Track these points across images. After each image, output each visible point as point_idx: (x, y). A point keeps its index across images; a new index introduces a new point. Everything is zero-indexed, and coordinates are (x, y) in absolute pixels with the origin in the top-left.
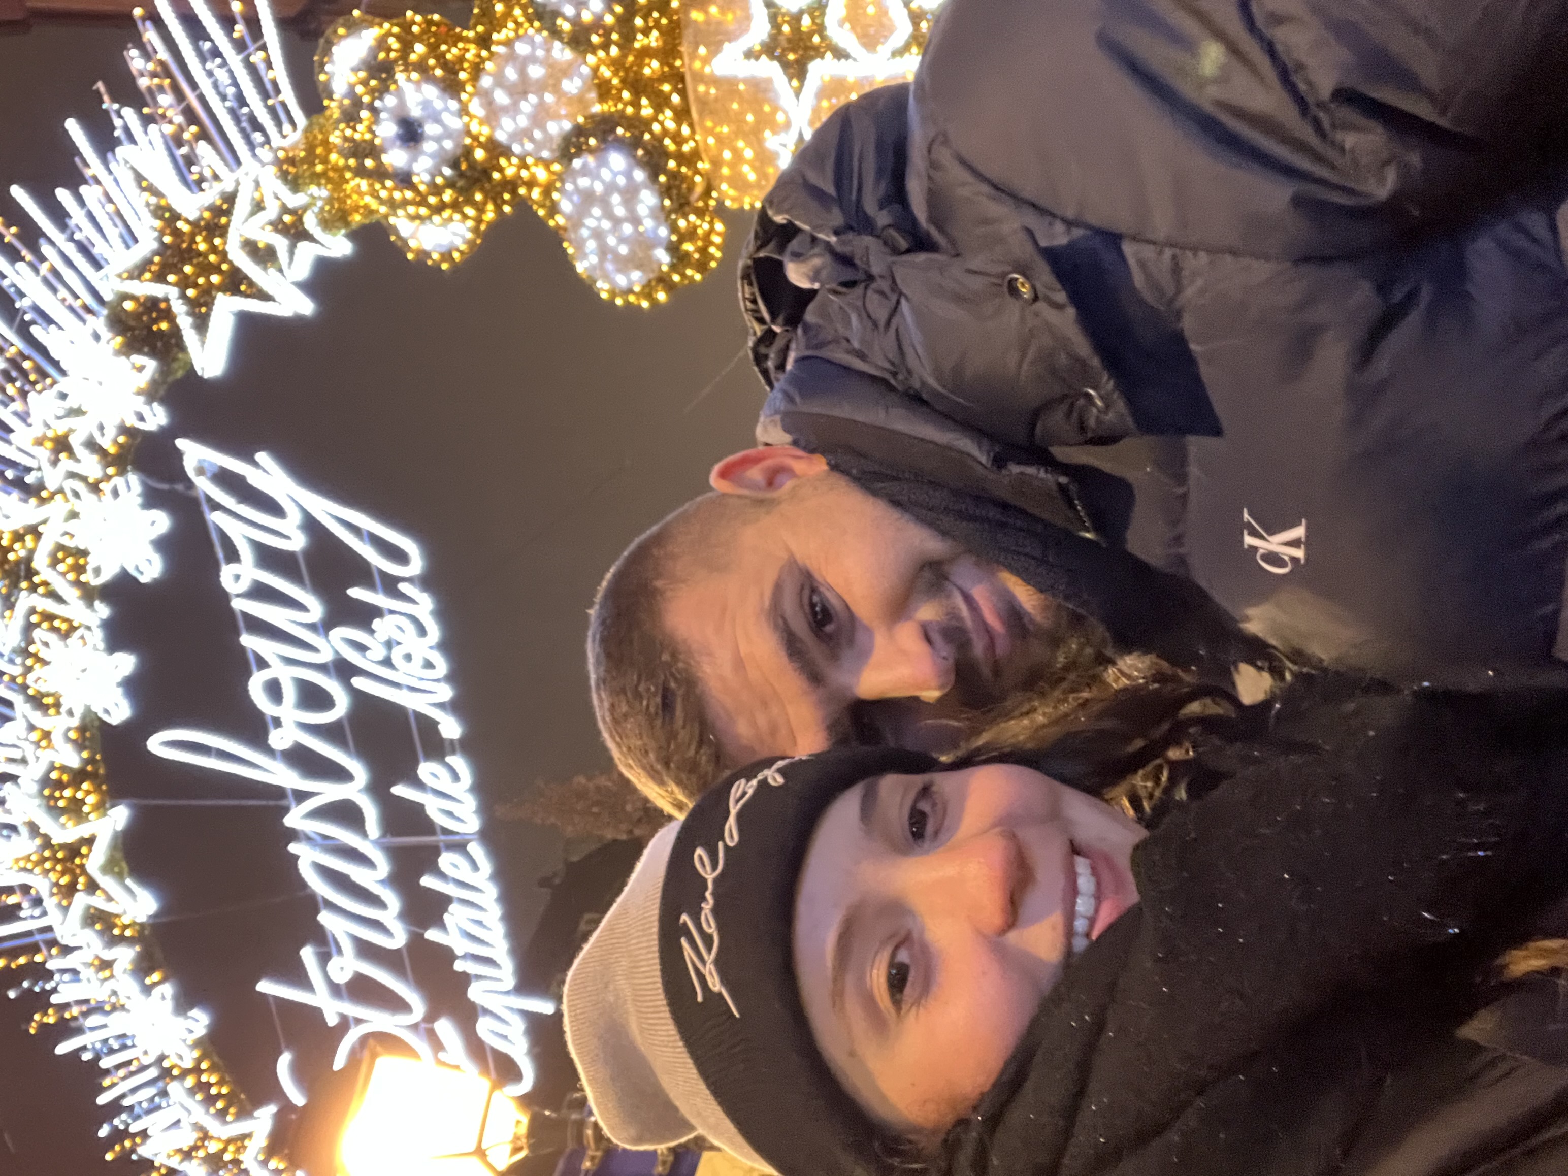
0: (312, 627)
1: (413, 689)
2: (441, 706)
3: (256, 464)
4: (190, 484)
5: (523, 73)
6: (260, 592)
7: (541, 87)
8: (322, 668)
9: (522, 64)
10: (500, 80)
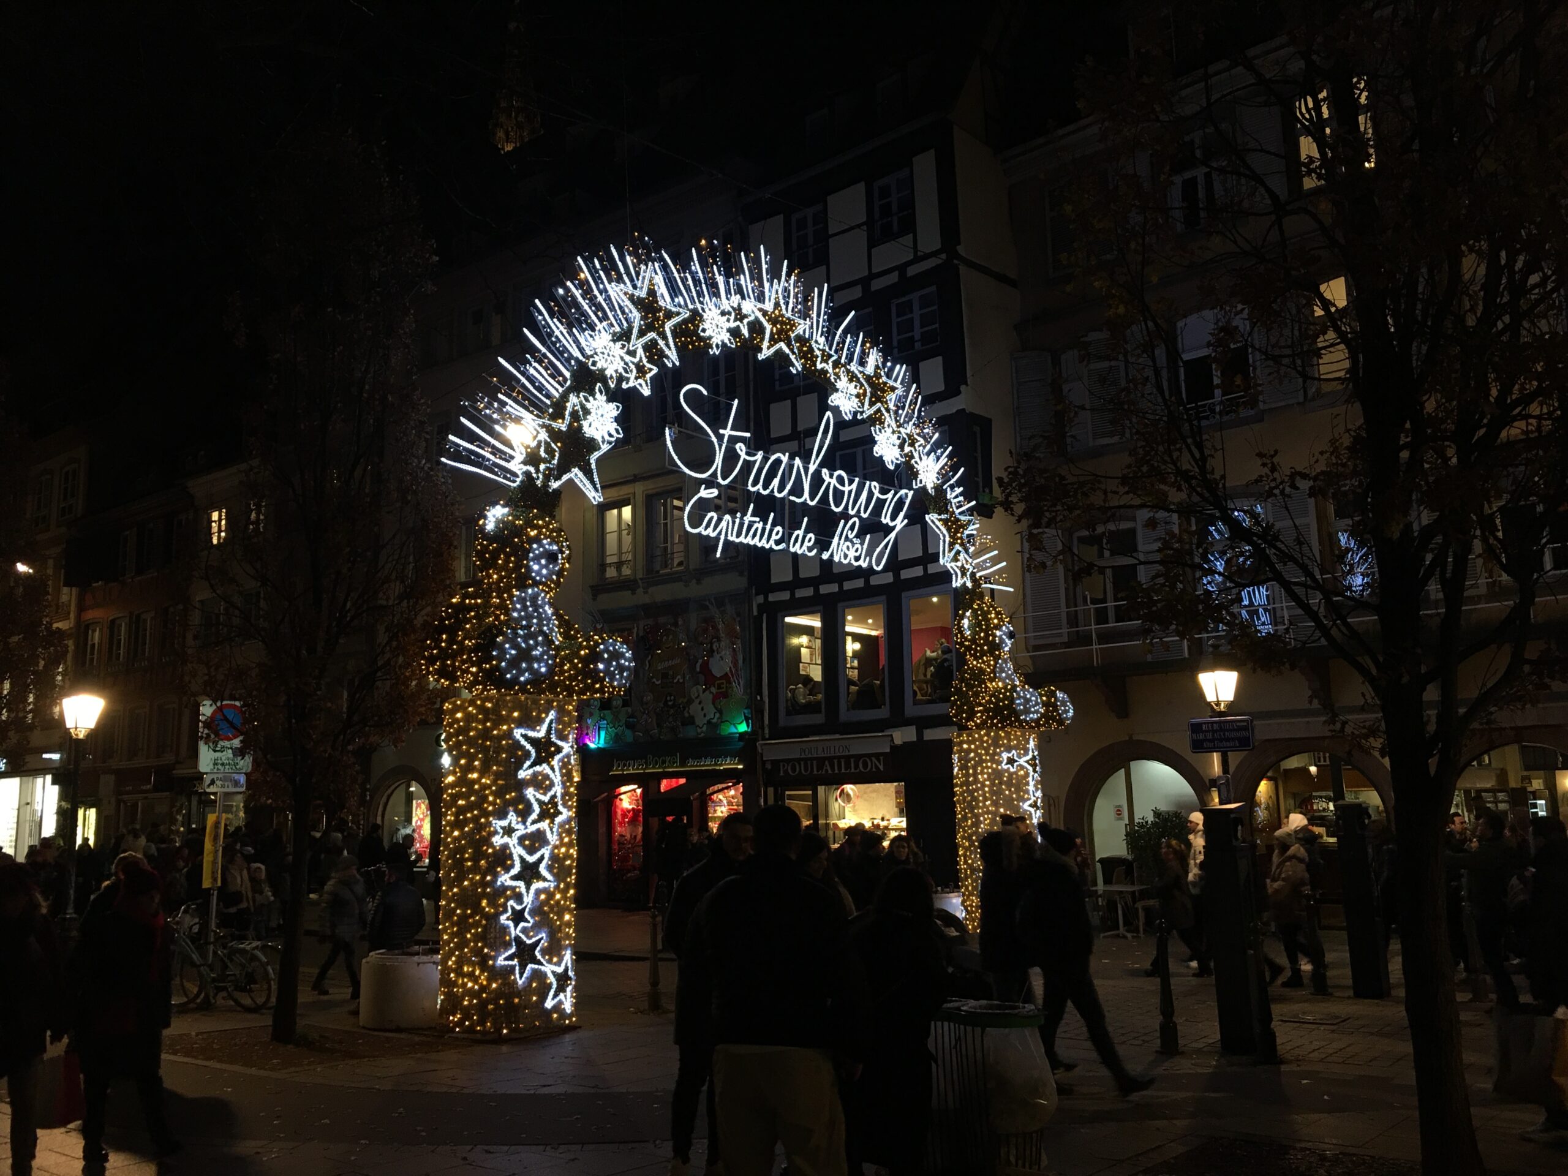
0: (859, 511)
1: (839, 544)
2: (832, 555)
3: (904, 518)
4: (901, 488)
6: (871, 494)
8: (846, 507)
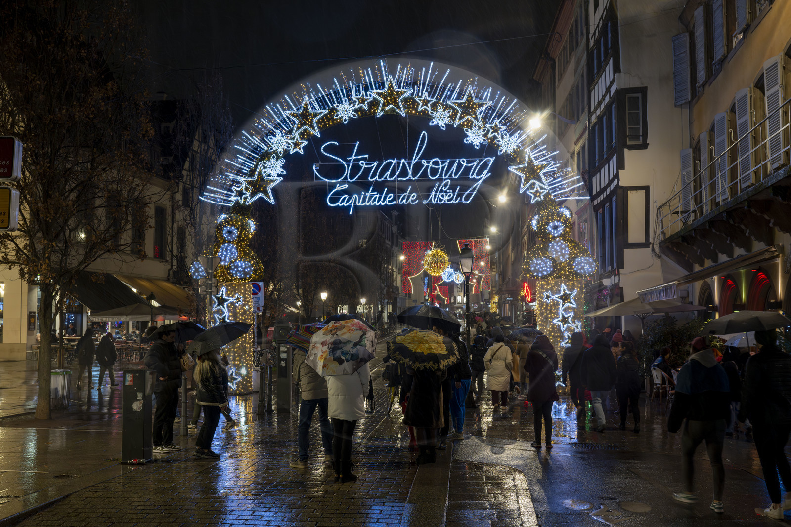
0: (451, 175)
2: (430, 201)
4: (485, 157)
5: (563, 249)
7: (561, 252)
8: (441, 176)
9: (564, 249)
10: (562, 244)
